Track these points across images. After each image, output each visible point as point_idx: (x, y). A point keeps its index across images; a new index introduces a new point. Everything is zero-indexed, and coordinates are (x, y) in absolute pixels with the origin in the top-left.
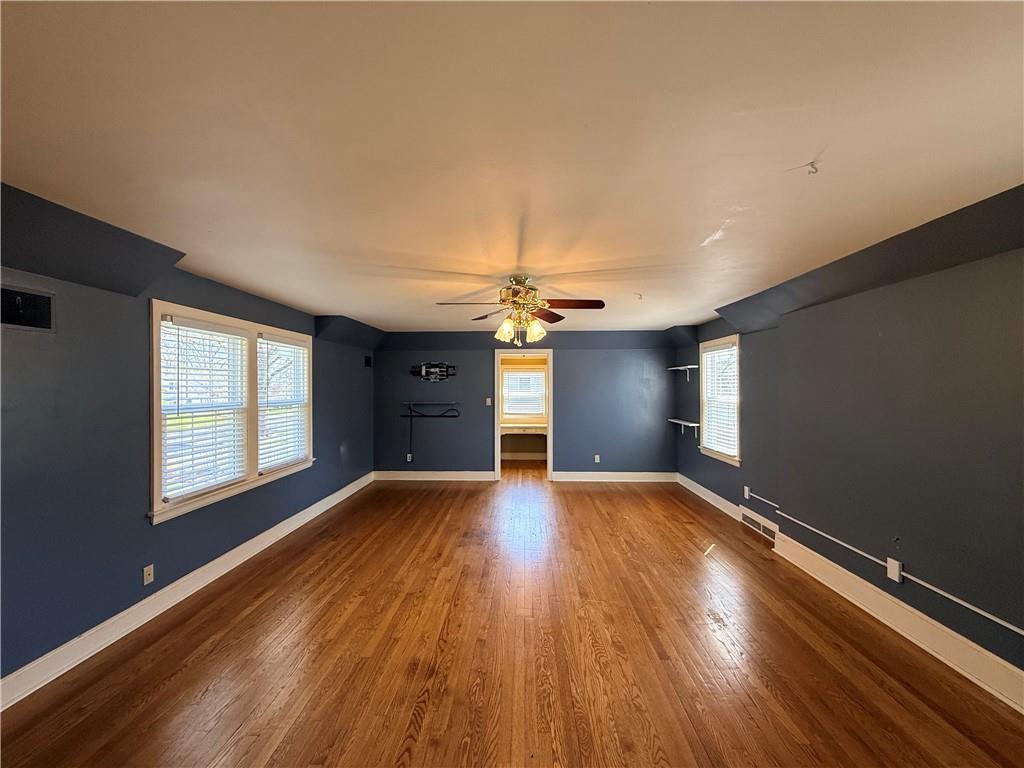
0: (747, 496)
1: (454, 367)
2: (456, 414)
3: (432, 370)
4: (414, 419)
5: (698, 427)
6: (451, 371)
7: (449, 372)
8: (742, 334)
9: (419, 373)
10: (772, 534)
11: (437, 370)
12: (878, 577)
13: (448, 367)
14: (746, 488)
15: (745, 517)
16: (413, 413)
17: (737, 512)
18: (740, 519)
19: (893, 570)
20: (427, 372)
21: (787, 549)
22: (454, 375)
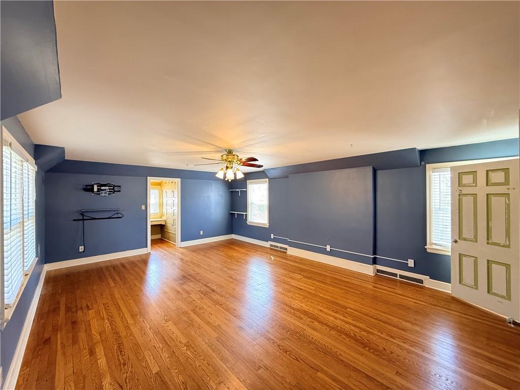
0: (272, 237)
1: (120, 186)
2: (121, 216)
3: (103, 188)
4: (85, 221)
5: (246, 214)
6: (116, 189)
7: (114, 189)
8: (270, 179)
9: (92, 190)
10: (286, 249)
11: (107, 188)
12: (324, 252)
13: (114, 186)
14: (272, 235)
15: (271, 245)
16: (85, 218)
17: (267, 244)
18: (269, 246)
19: (328, 248)
20: (98, 189)
21: (292, 251)
22: (119, 191)
